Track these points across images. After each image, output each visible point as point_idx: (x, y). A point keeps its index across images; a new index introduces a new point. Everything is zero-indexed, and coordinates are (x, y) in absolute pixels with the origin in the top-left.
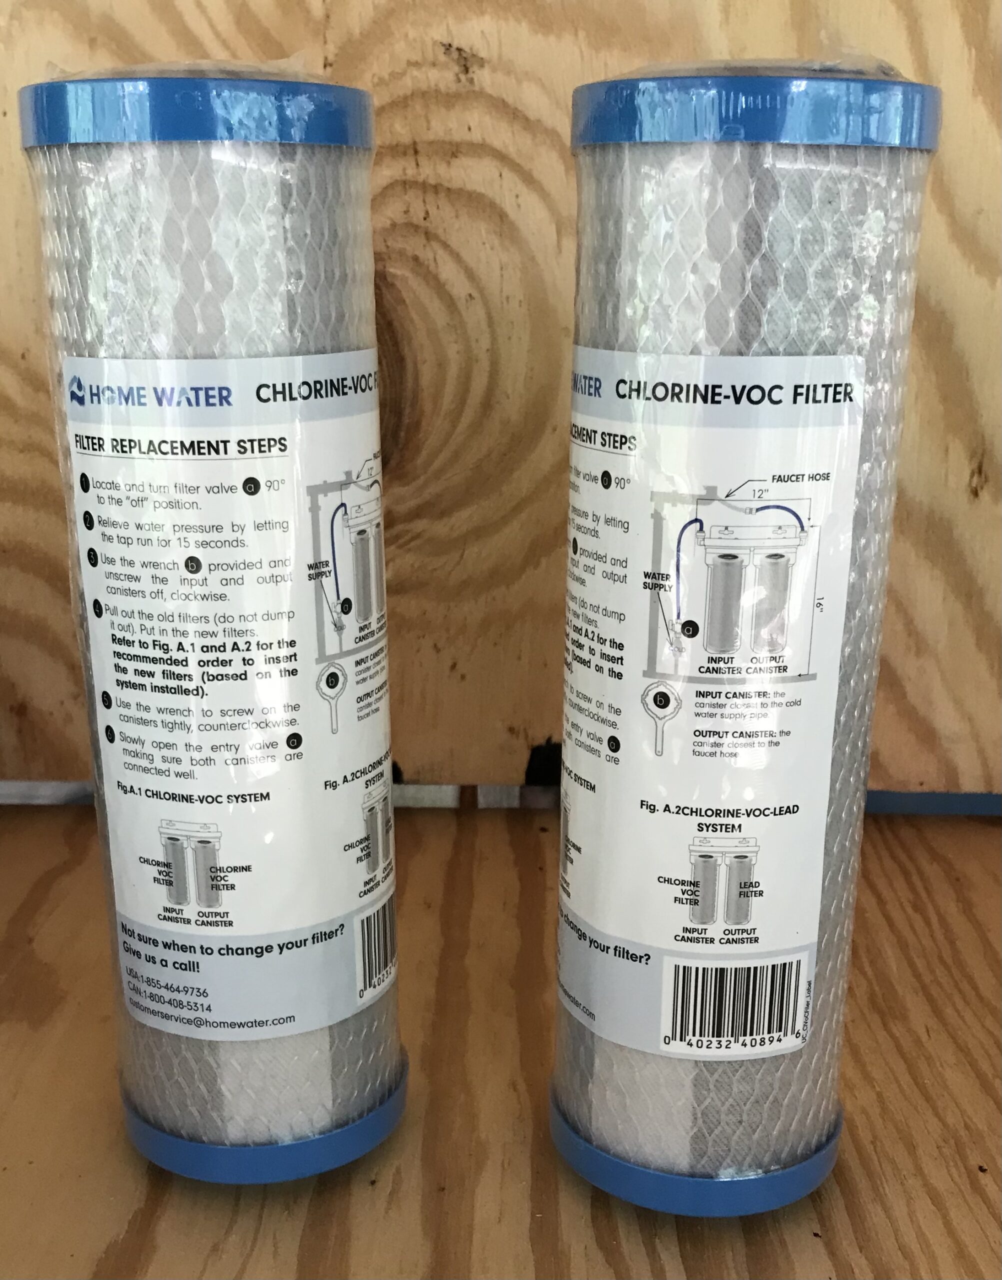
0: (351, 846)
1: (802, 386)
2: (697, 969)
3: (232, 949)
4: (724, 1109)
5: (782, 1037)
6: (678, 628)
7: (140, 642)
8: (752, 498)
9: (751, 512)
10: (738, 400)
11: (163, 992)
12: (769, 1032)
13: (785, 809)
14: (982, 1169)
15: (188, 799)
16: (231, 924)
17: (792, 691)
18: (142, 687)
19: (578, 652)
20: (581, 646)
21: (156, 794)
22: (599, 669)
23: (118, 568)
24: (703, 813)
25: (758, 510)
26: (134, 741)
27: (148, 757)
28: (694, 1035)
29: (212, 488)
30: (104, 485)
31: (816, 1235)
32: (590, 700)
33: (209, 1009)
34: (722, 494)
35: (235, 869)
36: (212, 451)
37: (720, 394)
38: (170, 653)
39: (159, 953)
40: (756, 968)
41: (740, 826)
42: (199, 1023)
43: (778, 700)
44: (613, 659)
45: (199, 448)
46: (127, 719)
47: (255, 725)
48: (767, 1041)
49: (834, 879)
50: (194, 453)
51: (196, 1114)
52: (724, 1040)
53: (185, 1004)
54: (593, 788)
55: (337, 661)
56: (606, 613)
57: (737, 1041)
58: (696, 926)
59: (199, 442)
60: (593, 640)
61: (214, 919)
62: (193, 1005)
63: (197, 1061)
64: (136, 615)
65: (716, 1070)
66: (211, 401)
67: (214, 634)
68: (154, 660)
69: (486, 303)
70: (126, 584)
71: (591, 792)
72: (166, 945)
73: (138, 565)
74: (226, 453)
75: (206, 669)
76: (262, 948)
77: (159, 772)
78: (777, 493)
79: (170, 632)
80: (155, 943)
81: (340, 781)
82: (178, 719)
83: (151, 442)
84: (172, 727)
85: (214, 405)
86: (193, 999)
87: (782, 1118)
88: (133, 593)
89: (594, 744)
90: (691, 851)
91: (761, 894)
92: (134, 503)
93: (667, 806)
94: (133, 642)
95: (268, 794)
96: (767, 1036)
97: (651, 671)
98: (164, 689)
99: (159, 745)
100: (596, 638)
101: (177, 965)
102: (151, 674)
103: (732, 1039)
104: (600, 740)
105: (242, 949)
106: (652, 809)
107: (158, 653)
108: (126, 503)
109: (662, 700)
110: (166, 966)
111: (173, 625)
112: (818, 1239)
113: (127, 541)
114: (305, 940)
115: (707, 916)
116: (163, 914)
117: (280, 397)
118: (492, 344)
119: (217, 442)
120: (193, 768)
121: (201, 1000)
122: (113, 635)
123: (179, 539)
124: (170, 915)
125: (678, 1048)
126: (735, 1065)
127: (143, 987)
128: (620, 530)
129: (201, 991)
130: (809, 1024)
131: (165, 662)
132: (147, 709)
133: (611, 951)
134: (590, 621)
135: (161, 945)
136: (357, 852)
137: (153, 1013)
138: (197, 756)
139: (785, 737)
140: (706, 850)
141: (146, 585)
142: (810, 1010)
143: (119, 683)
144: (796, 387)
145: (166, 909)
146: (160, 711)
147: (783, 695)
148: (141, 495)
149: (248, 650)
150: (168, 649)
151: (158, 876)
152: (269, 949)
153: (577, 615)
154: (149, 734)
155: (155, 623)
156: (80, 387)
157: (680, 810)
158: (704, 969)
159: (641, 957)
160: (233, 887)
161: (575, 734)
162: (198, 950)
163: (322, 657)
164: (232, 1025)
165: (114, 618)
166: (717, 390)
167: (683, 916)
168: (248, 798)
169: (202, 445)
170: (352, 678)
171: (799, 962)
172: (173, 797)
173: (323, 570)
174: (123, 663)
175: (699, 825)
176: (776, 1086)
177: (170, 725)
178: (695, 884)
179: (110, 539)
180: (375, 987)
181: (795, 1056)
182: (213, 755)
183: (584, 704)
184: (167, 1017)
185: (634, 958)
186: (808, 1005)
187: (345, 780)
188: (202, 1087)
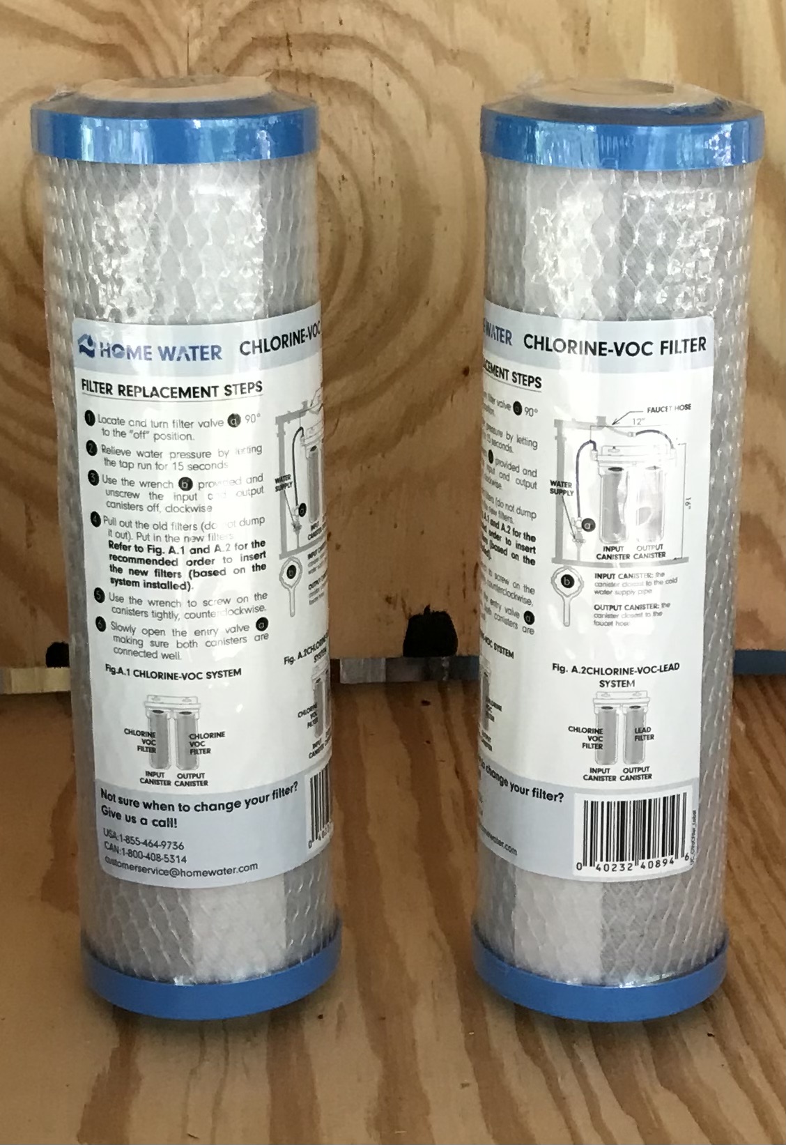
0: (304, 713)
1: (667, 342)
2: (603, 803)
3: (206, 806)
4: (628, 924)
5: (674, 860)
6: (579, 524)
7: (136, 546)
8: (632, 425)
9: (632, 436)
10: (619, 353)
11: (142, 848)
12: (663, 855)
13: (668, 667)
15: (173, 676)
16: (206, 783)
17: (670, 571)
18: (136, 583)
19: (495, 542)
20: (498, 538)
21: (144, 674)
22: (515, 556)
23: (119, 487)
24: (604, 672)
25: (638, 434)
26: (125, 629)
27: (137, 642)
28: (602, 860)
29: (204, 423)
30: (109, 421)
31: (709, 1035)
32: (507, 582)
33: (184, 860)
34: (609, 422)
35: (211, 735)
36: (205, 394)
37: (605, 349)
38: (163, 556)
39: (140, 812)
40: (650, 801)
41: (633, 682)
42: (174, 873)
43: (660, 579)
44: (527, 549)
45: (194, 393)
46: (120, 611)
47: (231, 612)
48: (662, 863)
49: (710, 725)
50: (190, 397)
51: (167, 958)
52: (626, 863)
53: (162, 857)
54: (511, 655)
55: (295, 556)
56: (520, 512)
57: (637, 864)
58: (601, 767)
59: (194, 388)
60: (508, 532)
61: (192, 780)
62: (170, 857)
63: (171, 909)
64: (134, 524)
65: (620, 890)
66: (205, 356)
67: (200, 539)
68: (148, 562)
69: (359, 185)
70: (126, 500)
71: (510, 658)
72: (146, 806)
73: (137, 484)
74: (215, 395)
75: (193, 567)
76: (231, 804)
77: (148, 655)
78: (652, 421)
79: (163, 538)
80: (136, 804)
81: (296, 657)
82: (167, 609)
83: (154, 389)
84: (161, 616)
85: (207, 359)
86: (171, 852)
87: (677, 932)
88: (131, 507)
89: (512, 619)
90: (595, 704)
91: (652, 737)
92: (136, 435)
93: (575, 667)
94: (130, 546)
95: (240, 670)
96: (661, 859)
97: (558, 559)
98: (155, 585)
99: (148, 632)
100: (511, 531)
101: (156, 823)
102: (145, 573)
103: (633, 862)
104: (517, 615)
105: (215, 805)
106: (562, 670)
107: (152, 556)
108: (129, 435)
109: (568, 581)
110: (146, 824)
111: (166, 533)
112: (711, 1038)
113: (129, 466)
114: (267, 796)
115: (609, 758)
116: (145, 777)
117: (257, 350)
118: (365, 222)
119: (209, 388)
120: (179, 650)
121: (177, 852)
122: (110, 541)
123: (175, 463)
124: (152, 778)
125: (589, 873)
126: (635, 885)
127: (122, 845)
128: (530, 448)
129: (178, 844)
130: (695, 849)
131: (157, 562)
132: (139, 602)
133: (530, 793)
134: (506, 518)
135: (141, 806)
136: (307, 718)
137: (131, 867)
138: (181, 639)
139: (665, 608)
140: (607, 702)
141: (144, 500)
142: (696, 836)
143: (113, 580)
144: (663, 343)
145: (148, 773)
146: (151, 603)
147: (663, 574)
148: (143, 429)
149: (228, 550)
150: (160, 552)
151: (142, 745)
152: (238, 804)
153: (493, 512)
154: (139, 623)
155: (151, 531)
156: (90, 343)
157: (585, 670)
158: (608, 803)
159: (556, 796)
160: (209, 751)
161: (494, 610)
162: (177, 808)
163: (284, 554)
164: (204, 874)
165: (112, 527)
166: (603, 346)
167: (590, 758)
168: (223, 673)
169: (196, 390)
170: (306, 569)
171: (685, 794)
172: (160, 675)
173: (286, 482)
174: (117, 564)
175: (600, 682)
176: (671, 903)
177: (160, 615)
178: (599, 731)
179: (113, 463)
180: (320, 839)
181: (685, 876)
182: (196, 639)
183: (502, 585)
184: (144, 870)
185: (550, 797)
186: (694, 830)
187: (300, 656)
188: (174, 932)
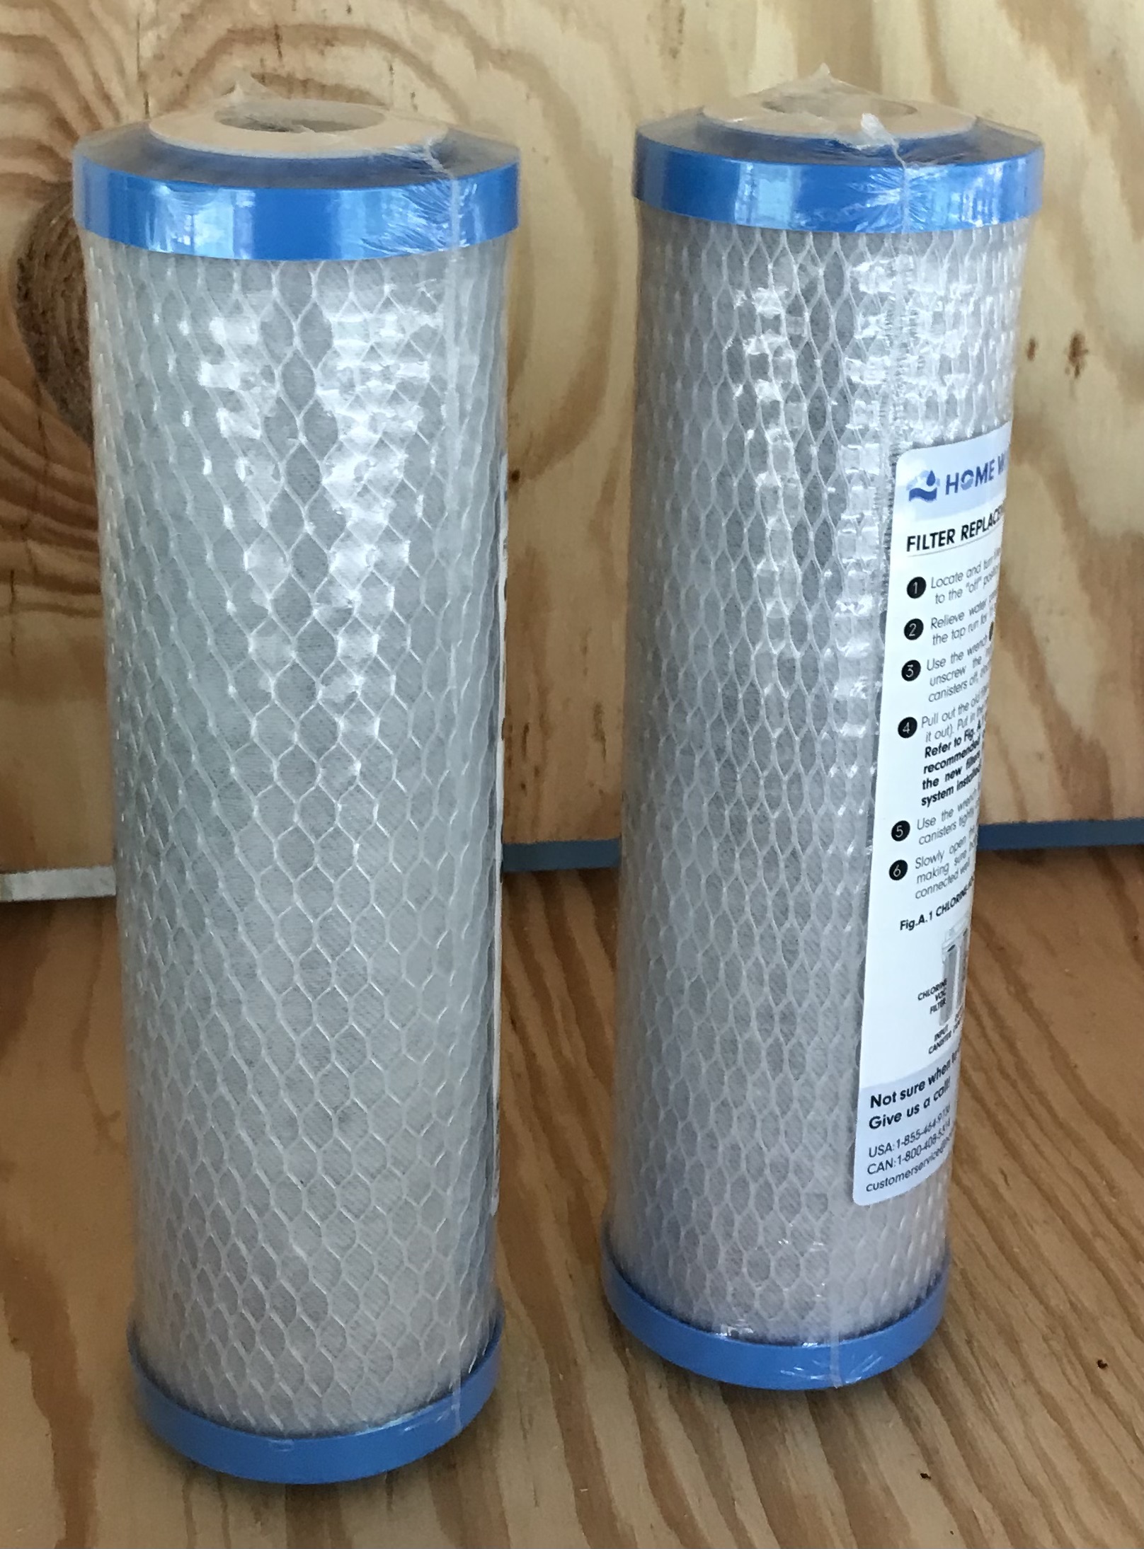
14: (1101, 1365)
